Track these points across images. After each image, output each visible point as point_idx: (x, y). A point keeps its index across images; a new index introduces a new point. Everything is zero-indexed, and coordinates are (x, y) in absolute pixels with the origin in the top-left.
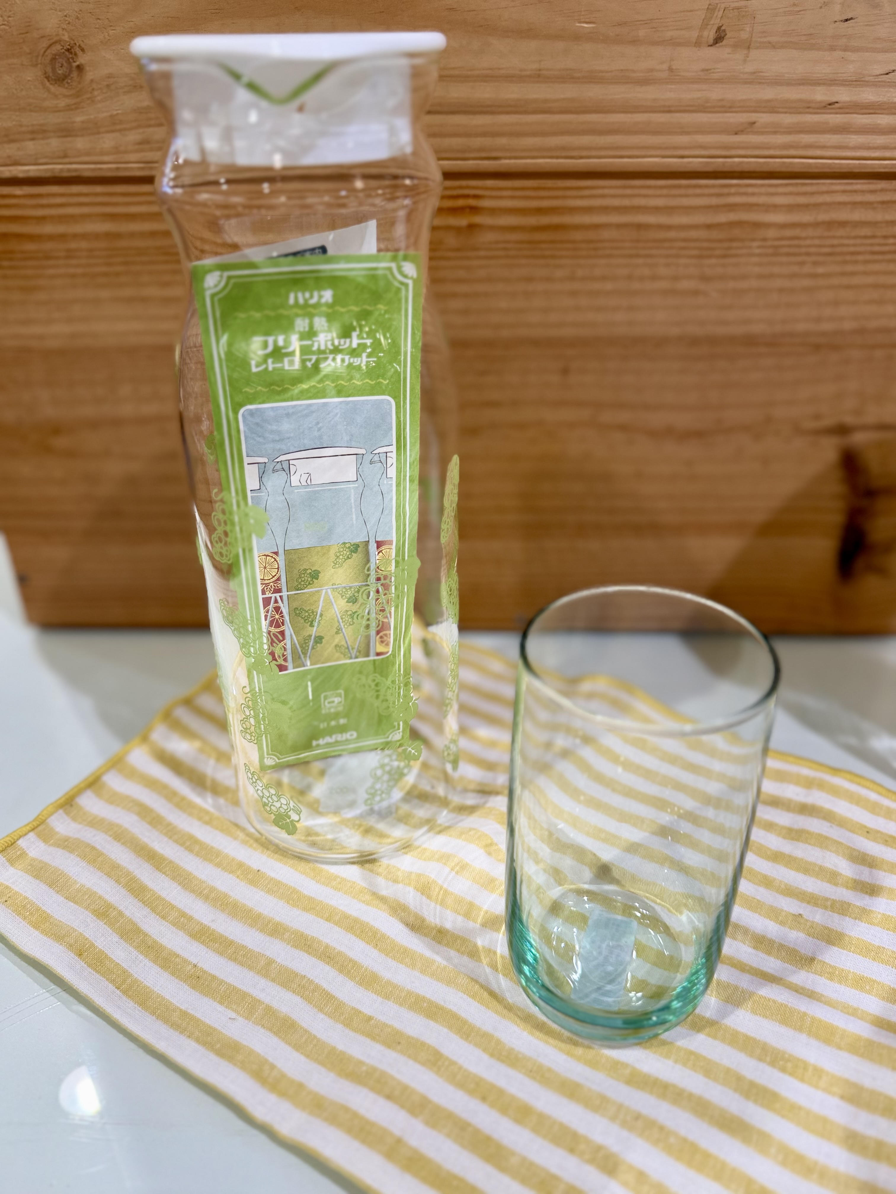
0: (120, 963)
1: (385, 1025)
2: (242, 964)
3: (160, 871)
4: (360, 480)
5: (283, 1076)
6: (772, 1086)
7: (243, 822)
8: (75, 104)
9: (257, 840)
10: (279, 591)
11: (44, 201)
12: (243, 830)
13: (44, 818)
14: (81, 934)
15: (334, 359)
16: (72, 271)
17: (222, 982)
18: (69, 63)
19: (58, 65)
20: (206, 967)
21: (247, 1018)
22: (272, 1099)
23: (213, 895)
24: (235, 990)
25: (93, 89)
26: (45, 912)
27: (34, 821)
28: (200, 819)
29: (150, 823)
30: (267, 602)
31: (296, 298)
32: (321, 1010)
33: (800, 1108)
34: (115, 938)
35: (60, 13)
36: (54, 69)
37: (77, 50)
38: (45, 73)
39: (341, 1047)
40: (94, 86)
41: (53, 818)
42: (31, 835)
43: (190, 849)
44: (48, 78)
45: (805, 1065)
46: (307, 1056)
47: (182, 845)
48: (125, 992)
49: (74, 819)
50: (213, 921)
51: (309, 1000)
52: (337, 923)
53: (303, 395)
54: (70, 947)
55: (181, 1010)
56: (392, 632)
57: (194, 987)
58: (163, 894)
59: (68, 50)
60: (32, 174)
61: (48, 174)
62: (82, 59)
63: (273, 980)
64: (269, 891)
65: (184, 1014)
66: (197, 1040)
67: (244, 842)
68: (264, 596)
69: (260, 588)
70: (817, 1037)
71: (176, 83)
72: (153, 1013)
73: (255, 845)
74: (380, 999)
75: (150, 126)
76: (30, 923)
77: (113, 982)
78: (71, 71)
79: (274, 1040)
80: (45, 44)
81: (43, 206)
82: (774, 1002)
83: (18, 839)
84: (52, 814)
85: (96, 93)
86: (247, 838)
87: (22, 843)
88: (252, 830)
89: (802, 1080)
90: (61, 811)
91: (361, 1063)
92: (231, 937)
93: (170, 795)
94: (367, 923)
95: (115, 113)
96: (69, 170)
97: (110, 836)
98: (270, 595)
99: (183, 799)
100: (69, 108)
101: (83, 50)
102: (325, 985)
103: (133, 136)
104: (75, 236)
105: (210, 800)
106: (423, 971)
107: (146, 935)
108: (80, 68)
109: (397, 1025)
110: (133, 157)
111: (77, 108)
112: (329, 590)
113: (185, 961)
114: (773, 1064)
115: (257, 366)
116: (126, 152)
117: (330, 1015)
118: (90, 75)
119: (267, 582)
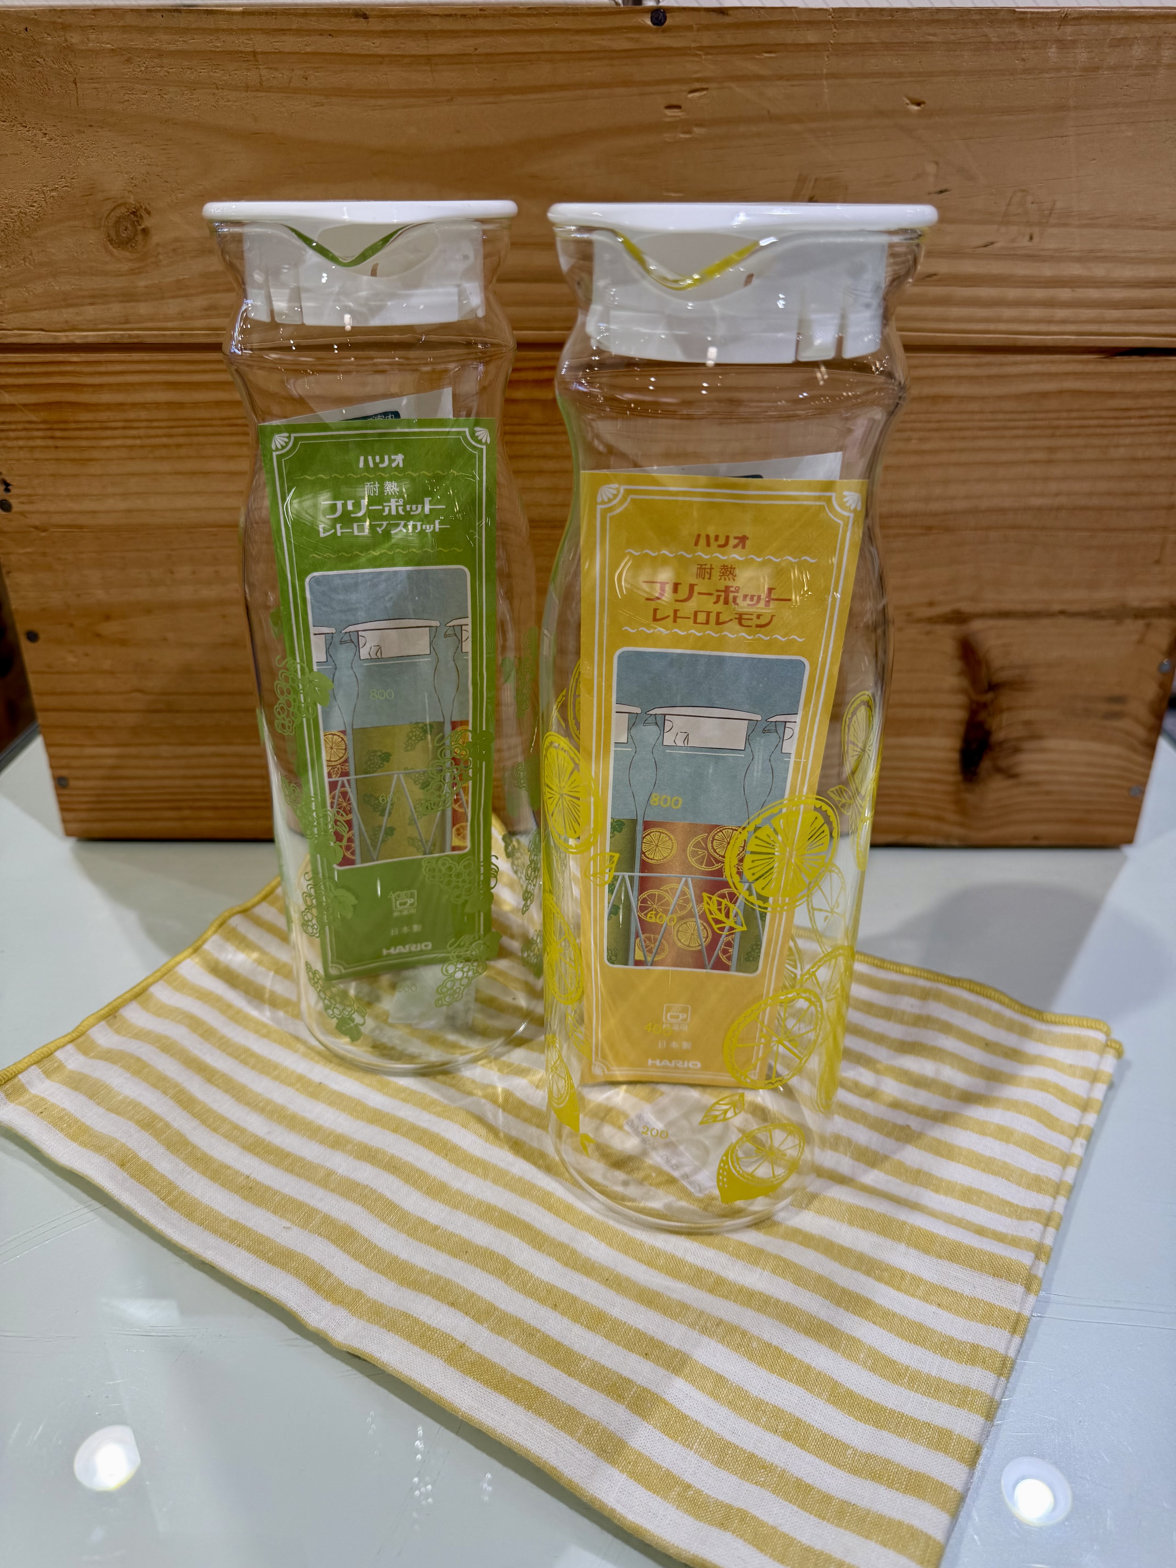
0: (166, 1174)
1: (452, 1235)
2: (299, 1175)
3: (212, 1083)
4: (433, 653)
5: (340, 1284)
6: (865, 1293)
7: (305, 1034)
8: (139, 268)
9: (319, 1053)
10: (345, 774)
11: (102, 368)
12: (304, 1043)
13: (84, 1029)
14: (124, 1145)
15: (405, 526)
16: (129, 442)
17: (276, 1193)
18: (134, 226)
19: (122, 228)
20: (259, 1178)
21: (302, 1227)
22: (327, 1306)
23: (269, 1107)
24: (292, 1200)
25: (159, 254)
26: (84, 1124)
27: (73, 1032)
28: (257, 1032)
29: (202, 1036)
30: (333, 786)
31: (366, 462)
32: (384, 1220)
33: (894, 1315)
34: (161, 1149)
35: (125, 175)
36: (117, 233)
37: (143, 213)
38: (109, 236)
39: (404, 1255)
40: (160, 250)
41: (95, 1029)
42: (70, 1047)
43: (244, 1062)
44: (111, 241)
45: (903, 1275)
46: (367, 1265)
47: (236, 1058)
48: (171, 1204)
49: (118, 1031)
50: (269, 1133)
51: (370, 1209)
52: (405, 1135)
53: (373, 562)
54: (111, 1157)
55: (231, 1220)
56: (469, 824)
57: (246, 1198)
58: (215, 1107)
59: (134, 213)
60: (90, 340)
61: (108, 341)
62: (147, 223)
63: (333, 1190)
64: (332, 1104)
65: (234, 1224)
66: (249, 1249)
67: (305, 1055)
68: (331, 780)
69: (326, 771)
70: (916, 1247)
71: (247, 245)
72: (201, 1224)
73: (317, 1058)
74: (448, 1209)
75: (217, 291)
76: (68, 1135)
77: (157, 1193)
78: (136, 234)
79: (332, 1249)
80: (110, 205)
81: (101, 374)
82: (872, 1211)
83: (55, 1051)
84: (93, 1025)
85: (161, 257)
86: (309, 1051)
87: (59, 1055)
88: (315, 1043)
89: (899, 1289)
90: (103, 1023)
91: (424, 1272)
92: (288, 1149)
93: (225, 1008)
94: (438, 1134)
95: (181, 277)
96: (130, 336)
97: (158, 1048)
98: (337, 779)
99: (239, 1011)
100: (132, 272)
101: (149, 213)
102: (388, 1194)
103: (200, 302)
104: (134, 405)
105: (268, 1013)
106: (495, 1181)
107: (194, 1147)
108: (145, 231)
109: (465, 1234)
110: (198, 323)
111: (140, 273)
112: (401, 776)
113: (237, 1173)
114: (868, 1273)
115: (325, 530)
116: (191, 318)
117: (393, 1225)
118: (155, 239)
119: (333, 763)
